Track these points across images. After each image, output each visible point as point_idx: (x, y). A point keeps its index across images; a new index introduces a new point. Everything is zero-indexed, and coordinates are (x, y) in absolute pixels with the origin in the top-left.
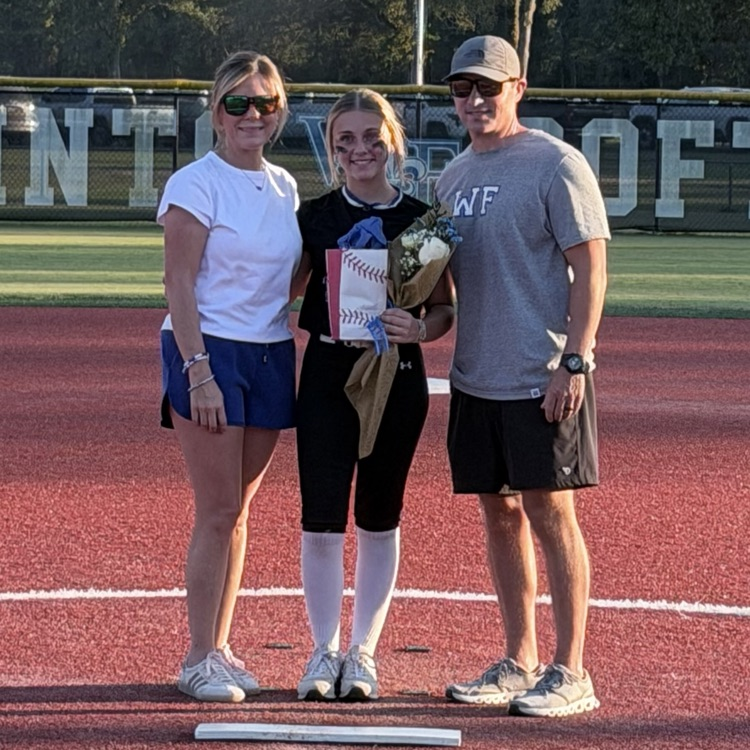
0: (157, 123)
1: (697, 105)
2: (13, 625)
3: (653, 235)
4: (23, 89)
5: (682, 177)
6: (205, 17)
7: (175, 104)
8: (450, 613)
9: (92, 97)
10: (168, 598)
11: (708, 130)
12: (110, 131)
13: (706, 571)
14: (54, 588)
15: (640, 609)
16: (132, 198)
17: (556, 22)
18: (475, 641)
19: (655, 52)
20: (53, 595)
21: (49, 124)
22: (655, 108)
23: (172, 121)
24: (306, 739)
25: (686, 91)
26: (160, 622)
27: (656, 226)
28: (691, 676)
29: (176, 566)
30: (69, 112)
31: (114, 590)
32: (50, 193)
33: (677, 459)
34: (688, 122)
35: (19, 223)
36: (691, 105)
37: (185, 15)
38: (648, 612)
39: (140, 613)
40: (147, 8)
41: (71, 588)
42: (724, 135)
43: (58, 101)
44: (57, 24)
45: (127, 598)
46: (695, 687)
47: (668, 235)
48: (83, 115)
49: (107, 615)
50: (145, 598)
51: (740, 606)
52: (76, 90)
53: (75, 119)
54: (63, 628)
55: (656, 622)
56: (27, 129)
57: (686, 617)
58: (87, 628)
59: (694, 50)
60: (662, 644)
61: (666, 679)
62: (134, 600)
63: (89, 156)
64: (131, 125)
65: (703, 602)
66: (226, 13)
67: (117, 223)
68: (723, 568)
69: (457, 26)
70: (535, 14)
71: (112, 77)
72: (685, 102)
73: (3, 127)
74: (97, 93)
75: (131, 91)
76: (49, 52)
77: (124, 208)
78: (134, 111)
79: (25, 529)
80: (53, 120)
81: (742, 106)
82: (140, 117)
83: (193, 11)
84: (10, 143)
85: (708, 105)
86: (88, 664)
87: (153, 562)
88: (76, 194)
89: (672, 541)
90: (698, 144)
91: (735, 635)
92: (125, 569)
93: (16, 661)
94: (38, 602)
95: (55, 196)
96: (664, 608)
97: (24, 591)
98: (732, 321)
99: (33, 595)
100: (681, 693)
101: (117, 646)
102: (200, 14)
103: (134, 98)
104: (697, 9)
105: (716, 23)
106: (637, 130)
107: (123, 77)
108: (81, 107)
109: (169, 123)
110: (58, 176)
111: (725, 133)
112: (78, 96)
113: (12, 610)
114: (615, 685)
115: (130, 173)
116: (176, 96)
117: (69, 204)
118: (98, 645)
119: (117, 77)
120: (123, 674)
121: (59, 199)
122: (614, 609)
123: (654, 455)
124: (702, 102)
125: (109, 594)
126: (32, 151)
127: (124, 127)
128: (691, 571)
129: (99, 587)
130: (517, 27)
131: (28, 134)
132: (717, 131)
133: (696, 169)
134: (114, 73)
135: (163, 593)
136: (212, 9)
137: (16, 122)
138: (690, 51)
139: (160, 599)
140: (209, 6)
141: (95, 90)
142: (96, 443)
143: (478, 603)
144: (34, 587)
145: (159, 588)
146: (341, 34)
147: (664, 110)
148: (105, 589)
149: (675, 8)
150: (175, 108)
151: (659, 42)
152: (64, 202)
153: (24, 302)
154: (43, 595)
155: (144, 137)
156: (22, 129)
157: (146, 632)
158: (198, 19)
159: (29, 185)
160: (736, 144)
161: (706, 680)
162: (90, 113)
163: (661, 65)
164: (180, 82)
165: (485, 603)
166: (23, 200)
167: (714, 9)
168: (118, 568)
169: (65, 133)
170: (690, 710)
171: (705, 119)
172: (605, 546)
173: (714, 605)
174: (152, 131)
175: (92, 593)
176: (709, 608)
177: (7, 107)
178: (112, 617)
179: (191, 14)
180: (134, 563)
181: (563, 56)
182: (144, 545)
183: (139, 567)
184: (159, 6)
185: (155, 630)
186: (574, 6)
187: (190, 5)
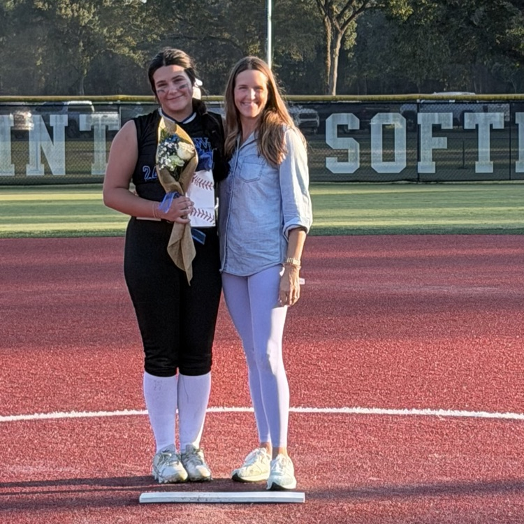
0: (107, 123)
1: (442, 103)
2: (25, 435)
3: (417, 184)
4: (24, 103)
5: (434, 147)
6: (136, 57)
7: (118, 111)
8: (296, 420)
9: (67, 108)
10: (121, 416)
11: (449, 118)
12: (79, 128)
13: (454, 390)
14: (50, 411)
15: (414, 415)
16: (93, 170)
17: (353, 54)
18: (312, 437)
19: (415, 72)
20: (49, 416)
21: (40, 125)
22: (415, 105)
23: (117, 121)
24: (208, 501)
25: (435, 94)
26: (115, 431)
27: (418, 179)
28: (447, 455)
29: (125, 396)
30: (52, 117)
31: (87, 412)
32: (42, 168)
33: (435, 322)
34: (436, 114)
35: (23, 187)
36: (438, 103)
37: (124, 55)
38: (419, 417)
39: (104, 425)
40: (100, 52)
41: (61, 411)
42: (458, 121)
43: (45, 111)
44: (44, 63)
45: (95, 417)
46: (449, 462)
47: (426, 184)
48: (61, 119)
49: (84, 428)
50: (107, 417)
51: (476, 411)
52: (57, 103)
53: (56, 121)
54: (56, 436)
55: (424, 423)
56: (27, 129)
57: (443, 419)
58: (71, 436)
59: (439, 69)
60: (428, 436)
61: (432, 458)
62: (100, 418)
63: (66, 144)
64: (91, 124)
65: (453, 410)
66: (149, 54)
67: (84, 185)
68: (465, 388)
69: (291, 58)
70: (340, 50)
71: (79, 95)
72: (434, 101)
73: (12, 127)
74: (70, 105)
75: (90, 103)
76: (40, 80)
77: (88, 176)
78: (93, 116)
79: (31, 375)
80: (43, 123)
81: (470, 103)
82: (97, 120)
83: (128, 53)
84: (17, 137)
85: (449, 103)
86: (72, 458)
87: (111, 394)
88: (58, 168)
89: (433, 372)
90: (443, 127)
91: (473, 429)
92: (94, 398)
93: (28, 458)
94: (39, 420)
95: (45, 170)
96: (429, 414)
97: (31, 414)
98: (466, 236)
99: (36, 416)
100: (441, 466)
101: (89, 446)
102: (132, 55)
103: (93, 108)
104: (440, 44)
105: (452, 52)
106: (405, 120)
107: (85, 95)
108: (60, 114)
109: (115, 122)
110: (47, 157)
111: (459, 120)
112: (58, 107)
113: (24, 426)
114: (400, 462)
115: (91, 154)
116: (118, 105)
117: (54, 174)
118: (78, 446)
119: (82, 95)
120: (94, 463)
121: (48, 171)
122: (398, 415)
123: (420, 319)
124: (444, 102)
125: (84, 414)
126: (30, 142)
127: (87, 126)
128: (445, 391)
129: (77, 410)
130: (329, 58)
131: (27, 132)
132: (455, 119)
133: (442, 142)
134: (80, 92)
135: (118, 413)
136: (140, 51)
137: (20, 125)
138: (436, 70)
139: (116, 417)
140: (138, 50)
141: (69, 103)
142: (74, 322)
143: (314, 414)
144: (37, 411)
145: (115, 410)
146: (221, 65)
147: (421, 107)
148: (82, 411)
149: (427, 44)
150: (119, 113)
151: (418, 65)
152: (51, 173)
153: (27, 235)
154: (43, 416)
155: (100, 131)
156: (23, 129)
157: (108, 437)
158: (132, 58)
159: (29, 163)
160: (466, 127)
161: (456, 457)
162: (65, 117)
163: (418, 79)
164: (121, 96)
165: (317, 413)
166: (25, 172)
167: (450, 44)
168: (89, 398)
169: (50, 130)
170: (446, 476)
171: (447, 112)
172: (391, 376)
173: (460, 411)
174: (104, 128)
175: (73, 414)
176: (457, 413)
177: (14, 115)
178: (86, 429)
179: (127, 55)
180: (99, 395)
181: (358, 75)
182: (105, 383)
183: (102, 398)
184: (107, 51)
185: (113, 436)
186: (364, 43)
187: (127, 50)
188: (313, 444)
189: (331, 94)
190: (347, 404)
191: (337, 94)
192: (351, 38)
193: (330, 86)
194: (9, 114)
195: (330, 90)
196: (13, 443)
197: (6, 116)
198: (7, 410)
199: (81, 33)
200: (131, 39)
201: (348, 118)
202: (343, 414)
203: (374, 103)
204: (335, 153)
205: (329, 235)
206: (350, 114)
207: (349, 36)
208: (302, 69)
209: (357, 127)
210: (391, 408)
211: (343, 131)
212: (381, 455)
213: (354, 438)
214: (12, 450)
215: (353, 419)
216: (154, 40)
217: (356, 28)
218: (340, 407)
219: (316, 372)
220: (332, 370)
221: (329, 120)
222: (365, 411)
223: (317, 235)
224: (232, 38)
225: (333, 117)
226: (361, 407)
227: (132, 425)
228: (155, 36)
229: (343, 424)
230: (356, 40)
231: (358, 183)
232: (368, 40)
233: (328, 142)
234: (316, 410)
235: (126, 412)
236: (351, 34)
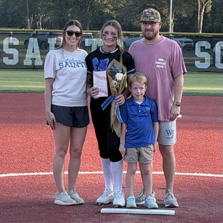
0: (98, 43)
2: (52, 181)
10: (96, 174)
12: (85, 45)
17: (210, 15)
18: (180, 186)
24: (131, 213)
26: (93, 180)
29: (98, 165)
37: (107, 13)
39: (87, 178)
40: (97, 11)
44: (71, 15)
45: (84, 174)
50: (89, 174)
54: (66, 182)
62: (86, 174)
64: (91, 43)
66: (118, 12)
69: (182, 16)
70: (204, 13)
71: (87, 30)
73: (55, 44)
75: (91, 34)
78: (92, 39)
82: (93, 41)
87: (92, 164)
93: (53, 191)
101: (80, 187)
102: (111, 13)
103: (92, 36)
107: (90, 30)
109: (101, 43)
113: (52, 177)
119: (88, 30)
120: (82, 195)
122: (219, 177)
127: (89, 44)
130: (199, 16)
134: (87, 29)
135: (94, 173)
136: (114, 11)
137: (59, 43)
143: (181, 175)
145: (93, 171)
155: (94, 47)
157: (89, 183)
172: (217, 160)
174: (96, 45)
177: (57, 38)
178: (79, 179)
179: (108, 13)
180: (86, 164)
181: (212, 24)
182: (90, 159)
183: (88, 165)
184: (100, 11)
185: (91, 183)
186: (215, 10)
187: (109, 10)
188: (180, 189)
189: (199, 32)
190: (197, 171)
191: (202, 32)
192: (209, 7)
193: (199, 29)
194: (54, 38)
195: (199, 31)
196: (46, 185)
197: (53, 39)
198: (45, 169)
199: (88, 2)
200: (111, 6)
201: (205, 43)
202: (194, 176)
203: (217, 37)
204: (199, 59)
205: (195, 96)
206: (206, 42)
207: (208, 7)
208: (186, 21)
209: (209, 48)
210: (216, 174)
211: (203, 49)
212: (210, 195)
213: (199, 187)
214: (46, 187)
215: (199, 178)
216: (121, 6)
217: (211, 3)
218: (194, 173)
219: (184, 157)
220: (191, 156)
221: (197, 44)
222: (205, 175)
223: (189, 96)
224: (155, 6)
225: (199, 43)
226: (203, 173)
227: (100, 178)
228: (121, 5)
229: (194, 180)
230: (211, 8)
231: (209, 73)
232: (217, 9)
233: (196, 54)
234: (182, 174)
235: (98, 172)
236: (209, 6)
